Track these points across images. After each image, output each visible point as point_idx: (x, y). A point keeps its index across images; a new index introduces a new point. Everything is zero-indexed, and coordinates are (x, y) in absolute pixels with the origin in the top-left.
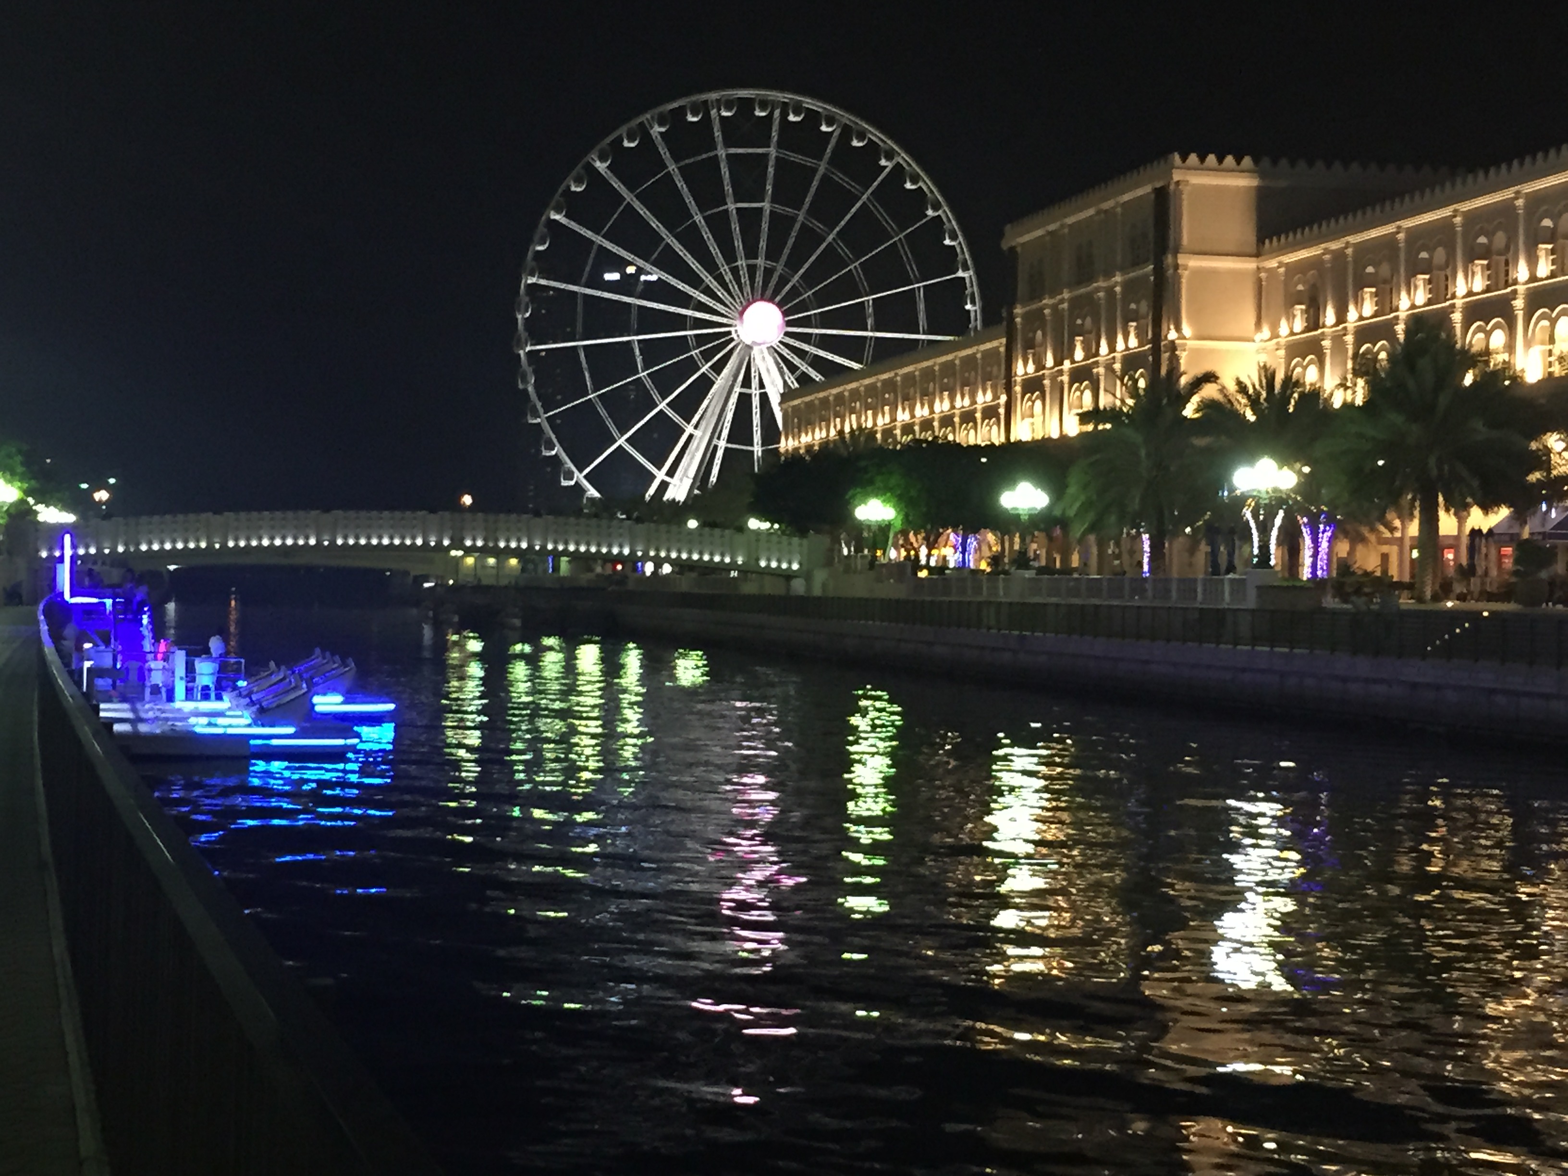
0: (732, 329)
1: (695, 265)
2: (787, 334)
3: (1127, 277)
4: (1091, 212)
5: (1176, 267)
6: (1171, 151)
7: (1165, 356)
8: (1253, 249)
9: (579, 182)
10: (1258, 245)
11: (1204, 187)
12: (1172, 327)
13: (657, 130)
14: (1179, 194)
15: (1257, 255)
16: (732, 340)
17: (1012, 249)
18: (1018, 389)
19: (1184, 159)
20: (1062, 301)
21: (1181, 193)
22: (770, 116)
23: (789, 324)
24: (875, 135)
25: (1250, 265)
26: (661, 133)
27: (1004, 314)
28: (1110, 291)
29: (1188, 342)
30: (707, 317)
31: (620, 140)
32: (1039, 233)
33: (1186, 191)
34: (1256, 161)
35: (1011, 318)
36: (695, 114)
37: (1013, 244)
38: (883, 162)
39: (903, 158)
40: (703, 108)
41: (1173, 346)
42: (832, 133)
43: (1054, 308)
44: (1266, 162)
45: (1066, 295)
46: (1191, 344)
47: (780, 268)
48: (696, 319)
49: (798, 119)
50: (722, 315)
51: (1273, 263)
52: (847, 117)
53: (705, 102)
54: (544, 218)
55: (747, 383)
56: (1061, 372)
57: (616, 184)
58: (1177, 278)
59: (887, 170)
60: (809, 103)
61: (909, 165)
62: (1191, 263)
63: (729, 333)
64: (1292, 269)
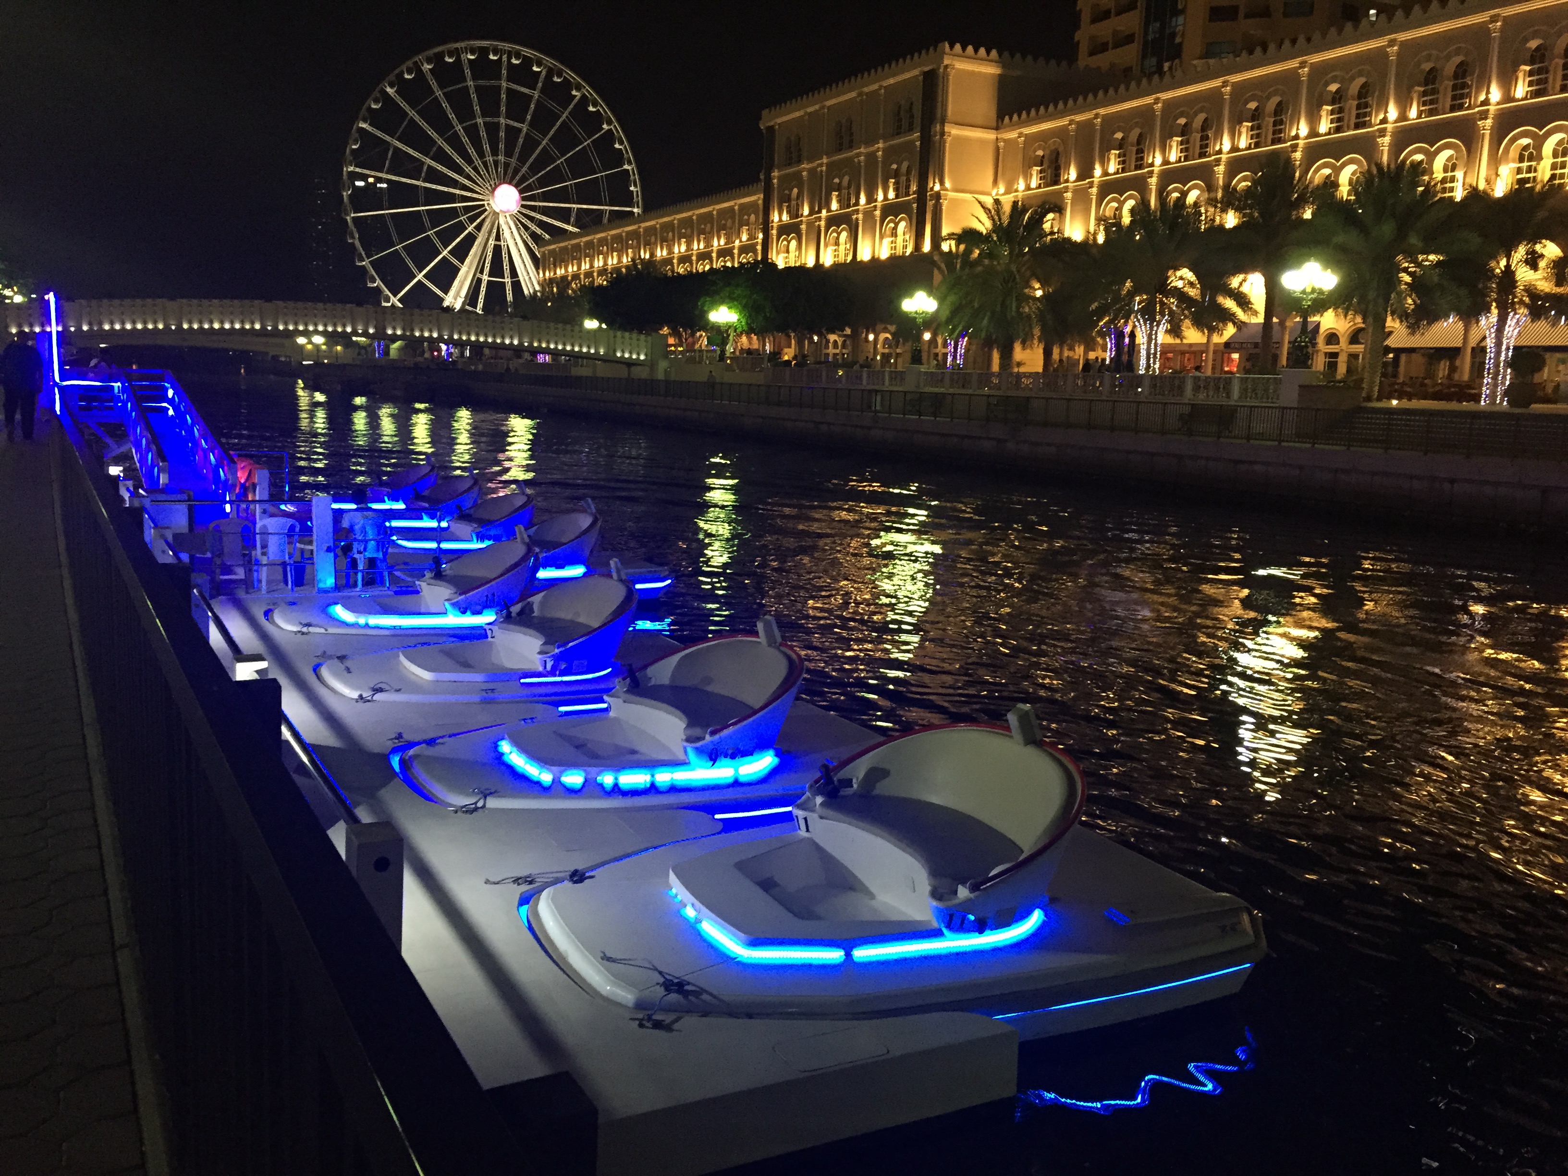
0: (485, 203)
1: (459, 160)
2: (523, 206)
3: (888, 144)
4: (853, 94)
5: (943, 133)
6: (943, 41)
7: (930, 204)
8: (994, 125)
9: (376, 101)
10: (997, 121)
11: (963, 70)
12: (937, 181)
13: (427, 67)
14: (946, 75)
15: (997, 128)
16: (486, 210)
17: (771, 129)
18: (774, 232)
19: (952, 47)
20: (821, 165)
21: (948, 75)
22: (500, 59)
23: (523, 199)
24: (570, 74)
25: (991, 135)
26: (430, 69)
27: (762, 177)
28: (871, 156)
29: (949, 193)
30: (469, 194)
31: (402, 73)
32: (797, 114)
33: (952, 73)
34: (1000, 54)
35: (769, 180)
36: (450, 57)
37: (772, 124)
38: (574, 93)
39: (588, 90)
40: (455, 53)
41: (938, 196)
42: (541, 72)
43: (812, 172)
44: (1006, 54)
45: (825, 160)
46: (951, 194)
47: (513, 161)
48: (462, 196)
49: (517, 62)
50: (479, 194)
51: (1013, 135)
52: (549, 61)
53: (457, 49)
54: (355, 127)
55: (498, 238)
56: (820, 219)
57: (403, 104)
58: (942, 142)
59: (578, 98)
60: (527, 52)
61: (591, 95)
62: (953, 131)
63: (483, 205)
64: (1030, 140)
